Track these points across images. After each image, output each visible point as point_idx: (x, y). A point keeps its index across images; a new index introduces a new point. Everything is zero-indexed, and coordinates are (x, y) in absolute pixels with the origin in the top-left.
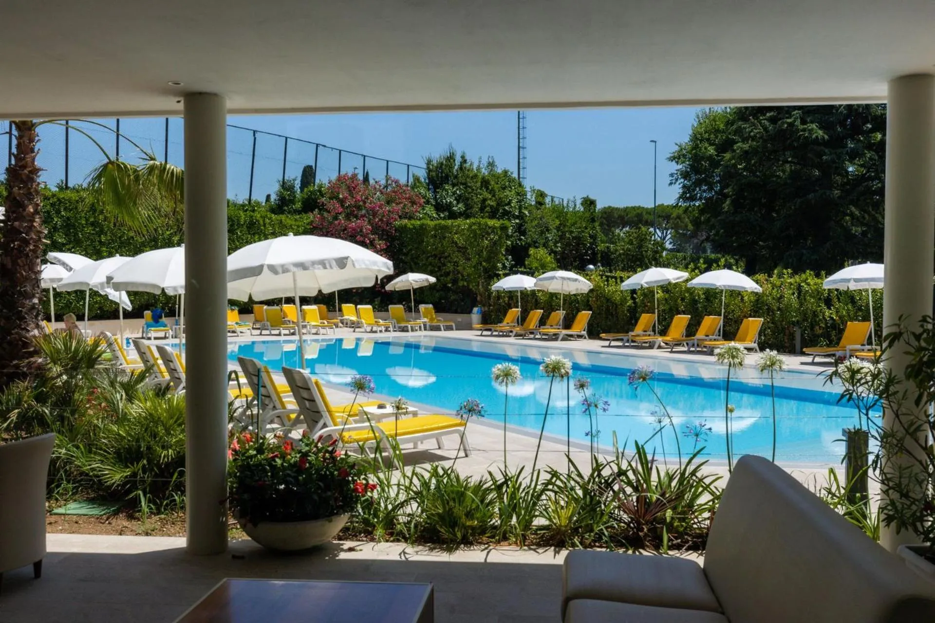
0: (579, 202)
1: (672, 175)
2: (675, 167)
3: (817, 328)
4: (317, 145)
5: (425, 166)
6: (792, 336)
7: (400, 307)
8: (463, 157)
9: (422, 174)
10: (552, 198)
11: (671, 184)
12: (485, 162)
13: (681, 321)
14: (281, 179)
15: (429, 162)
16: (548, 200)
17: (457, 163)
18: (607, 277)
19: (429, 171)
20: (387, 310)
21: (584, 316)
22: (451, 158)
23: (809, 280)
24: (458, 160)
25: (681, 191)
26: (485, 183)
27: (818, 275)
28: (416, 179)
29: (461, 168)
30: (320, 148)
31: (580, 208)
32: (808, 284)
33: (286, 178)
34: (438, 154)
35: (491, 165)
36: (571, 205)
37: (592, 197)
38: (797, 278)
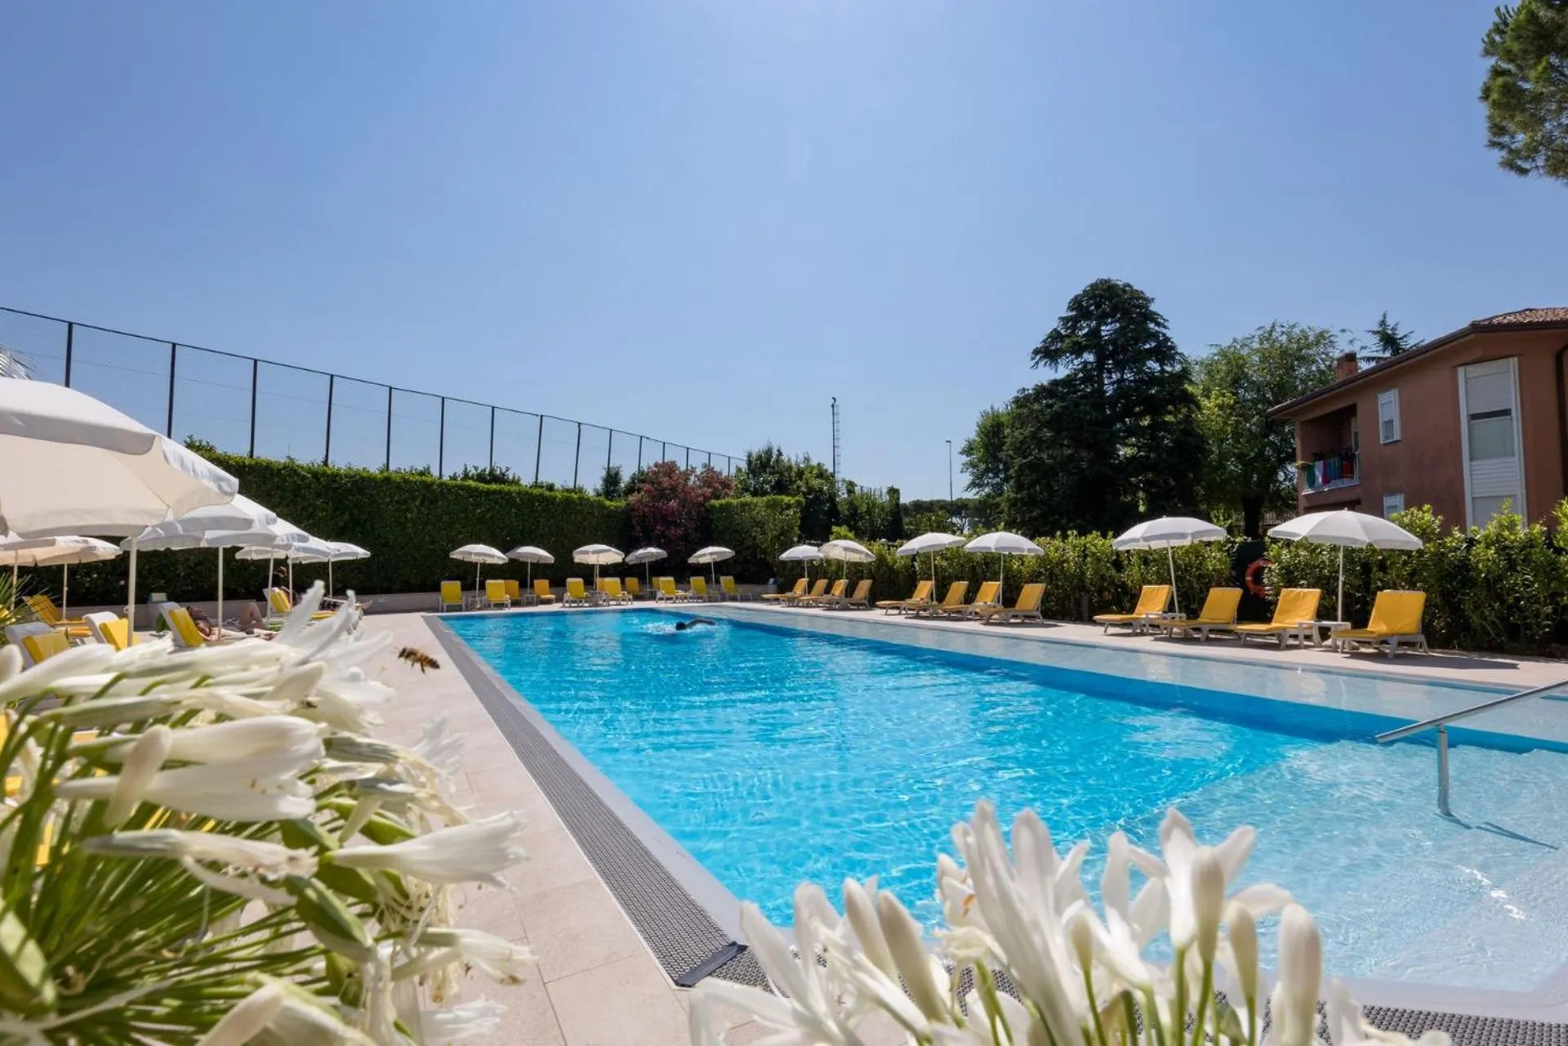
0: (885, 491)
1: (963, 464)
2: (965, 459)
3: (1107, 593)
4: (641, 437)
5: (746, 458)
6: (1078, 603)
7: (702, 578)
8: (779, 451)
9: (744, 466)
10: (862, 487)
11: (962, 472)
12: (801, 458)
13: (959, 588)
14: (606, 466)
15: (750, 456)
16: (857, 489)
17: (774, 456)
18: (889, 546)
19: (749, 463)
20: (689, 582)
21: (865, 585)
22: (769, 452)
23: (1094, 540)
24: (775, 453)
25: (971, 478)
26: (800, 474)
27: (1104, 536)
28: (739, 470)
29: (777, 461)
30: (644, 440)
31: (886, 498)
32: (1095, 546)
33: (611, 465)
34: (757, 447)
35: (807, 459)
36: (878, 493)
37: (895, 487)
38: (1083, 540)
